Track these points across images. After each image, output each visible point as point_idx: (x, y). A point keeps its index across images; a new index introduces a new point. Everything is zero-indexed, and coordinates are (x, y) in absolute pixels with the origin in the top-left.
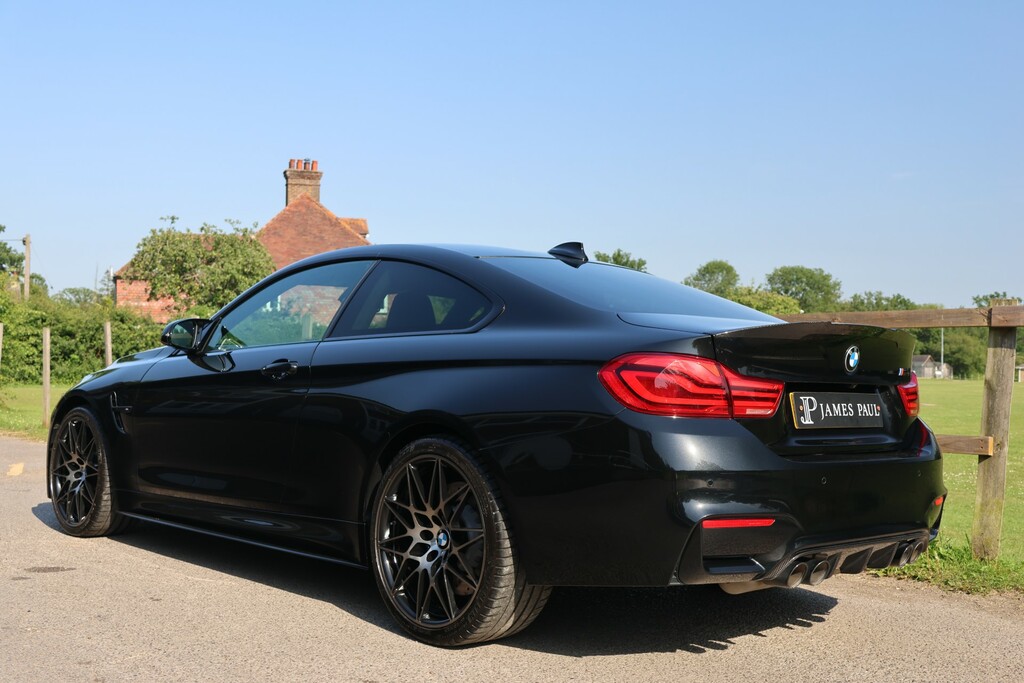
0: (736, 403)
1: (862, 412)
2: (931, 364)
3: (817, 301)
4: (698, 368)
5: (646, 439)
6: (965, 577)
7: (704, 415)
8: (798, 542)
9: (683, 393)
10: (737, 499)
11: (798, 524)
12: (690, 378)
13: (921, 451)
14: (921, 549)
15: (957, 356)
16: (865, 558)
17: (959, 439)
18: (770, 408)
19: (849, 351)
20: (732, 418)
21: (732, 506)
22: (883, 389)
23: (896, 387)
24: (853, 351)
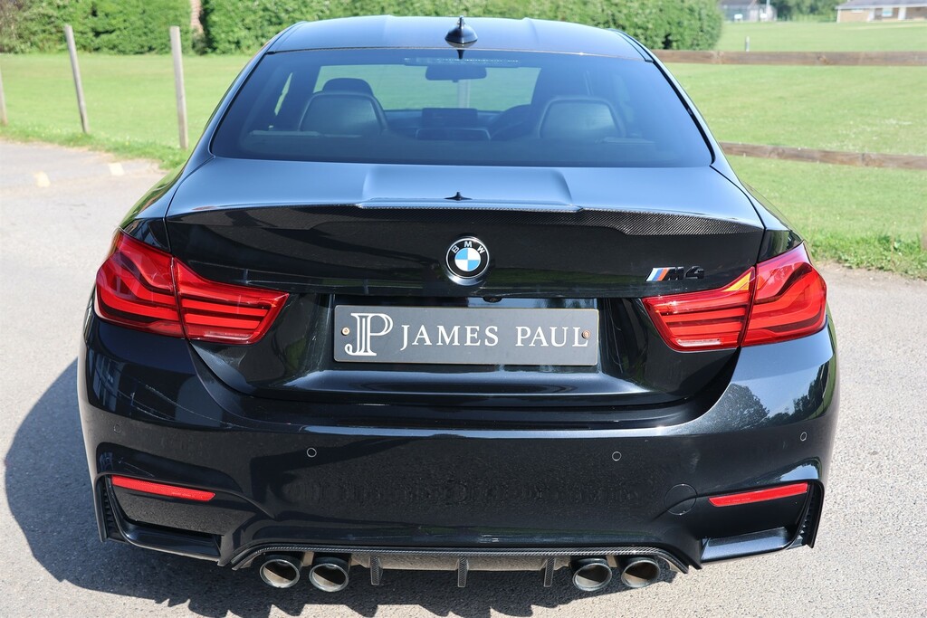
1: (526, 340)
19: (451, 246)
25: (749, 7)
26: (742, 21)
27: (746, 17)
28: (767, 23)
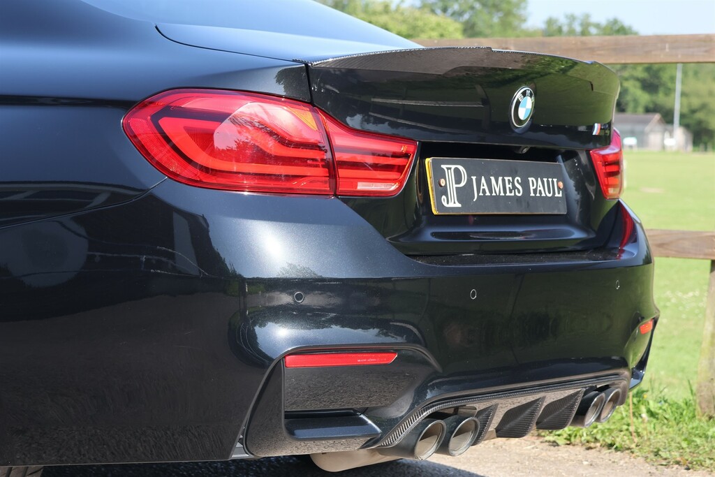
0: (342, 172)
1: (535, 191)
2: (659, 128)
3: (491, 26)
4: (285, 117)
5: (199, 230)
6: (684, 445)
7: (291, 191)
8: (432, 388)
9: (262, 156)
10: (342, 320)
11: (432, 361)
12: (272, 132)
13: (623, 251)
14: (618, 400)
15: (699, 116)
16: (532, 414)
17: (683, 236)
18: (394, 181)
19: (518, 95)
20: (336, 195)
21: (336, 334)
22: (570, 155)
23: (588, 152)
24: (524, 94)
25: (647, 128)
26: (635, 150)
27: (642, 143)
28: (677, 152)
